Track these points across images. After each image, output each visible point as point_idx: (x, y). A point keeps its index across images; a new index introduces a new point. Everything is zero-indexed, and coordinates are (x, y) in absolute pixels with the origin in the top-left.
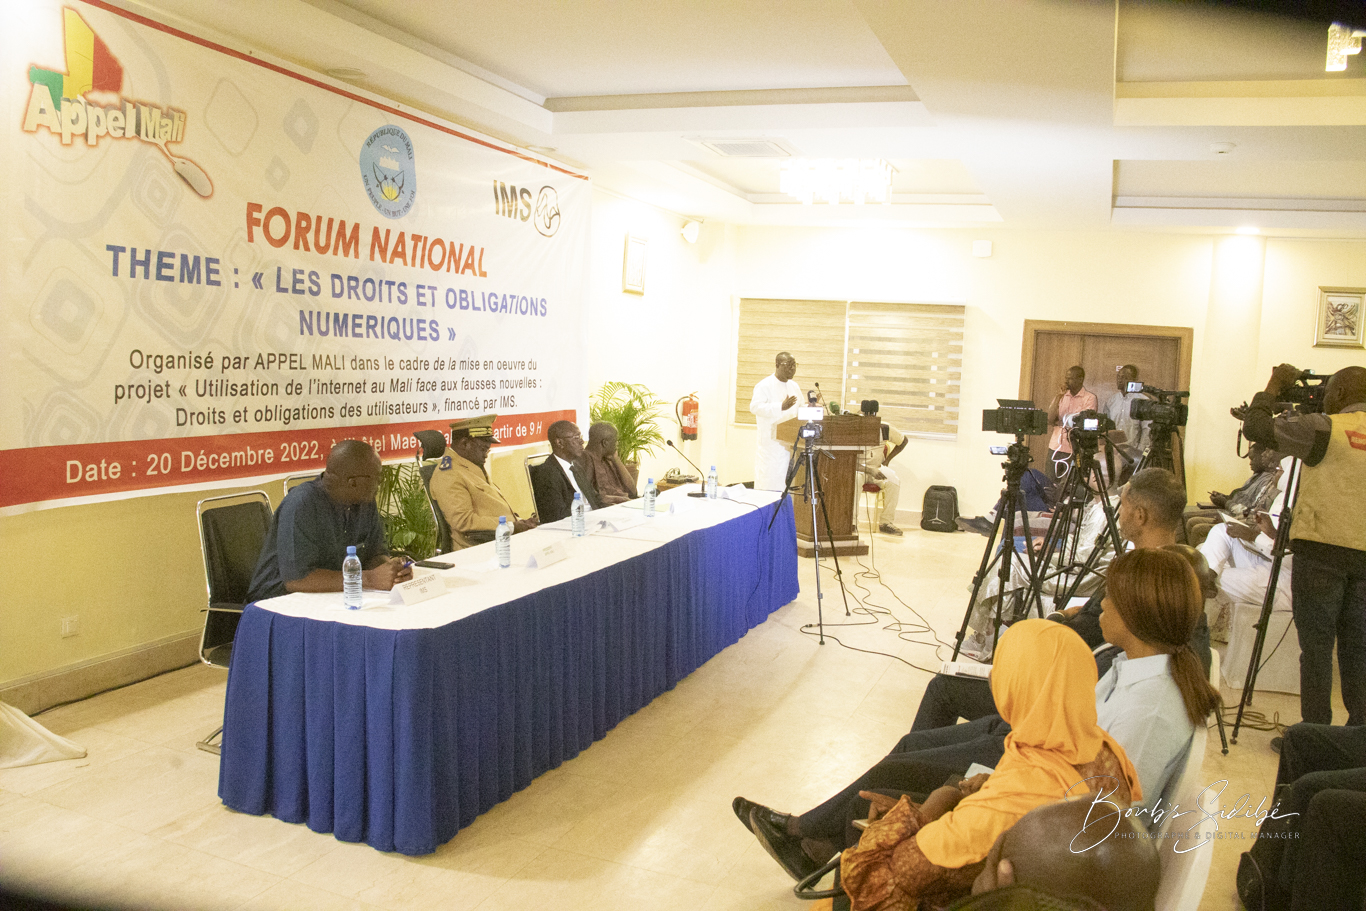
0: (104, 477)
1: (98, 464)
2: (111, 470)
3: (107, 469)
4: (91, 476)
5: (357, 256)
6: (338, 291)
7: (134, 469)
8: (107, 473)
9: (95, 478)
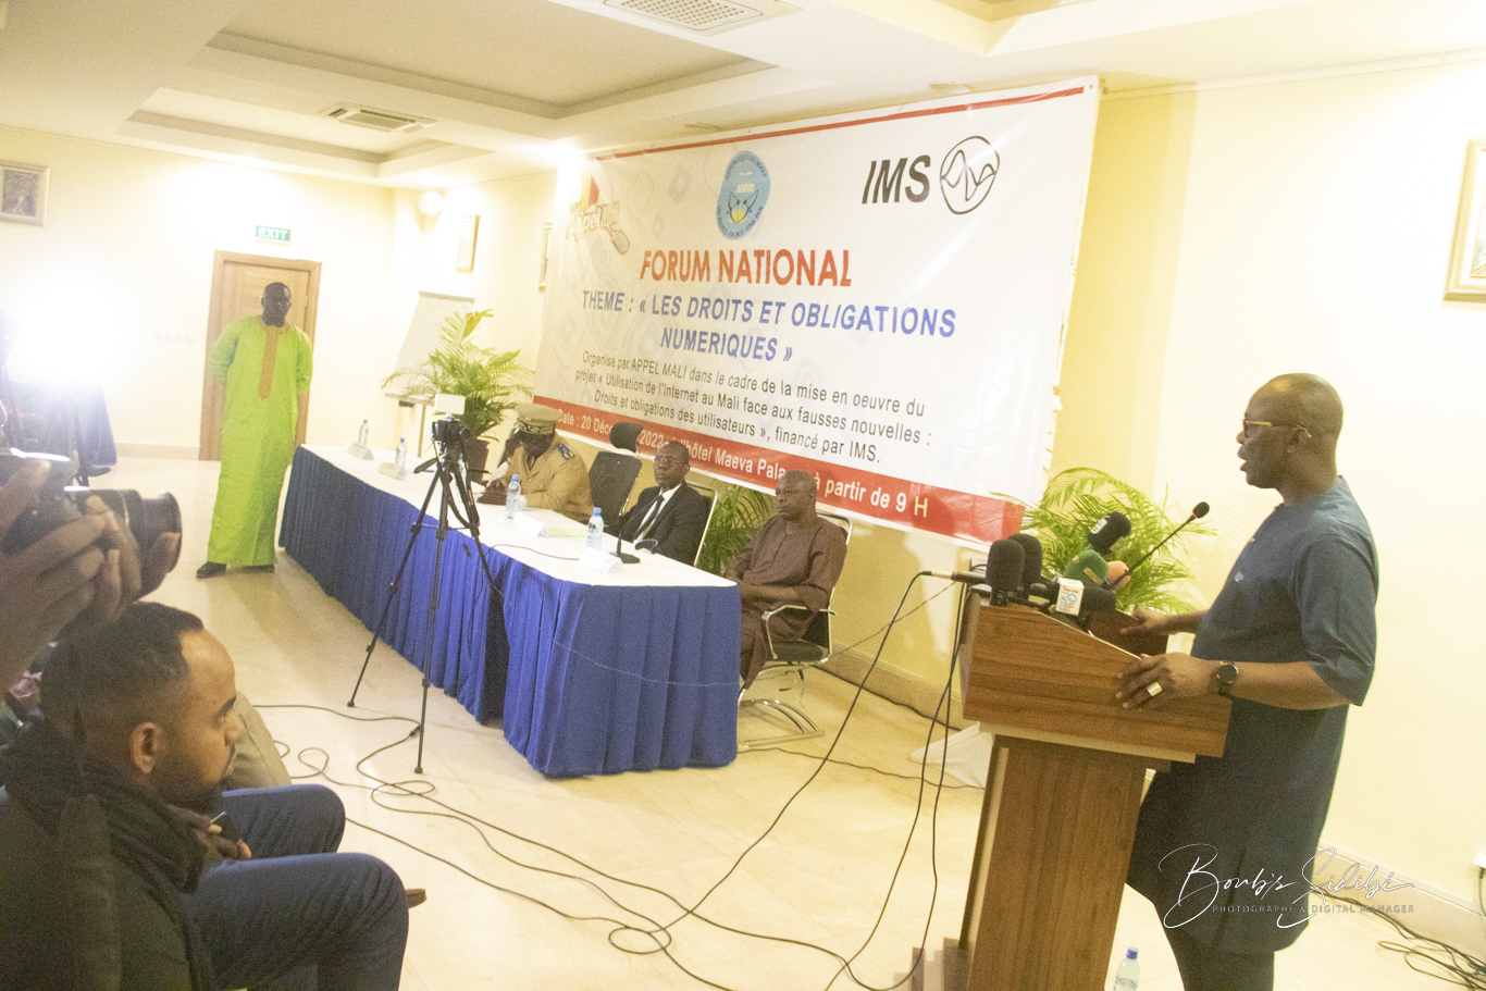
0: (568, 422)
2: (571, 419)
5: (708, 279)
6: (692, 312)
7: (577, 422)
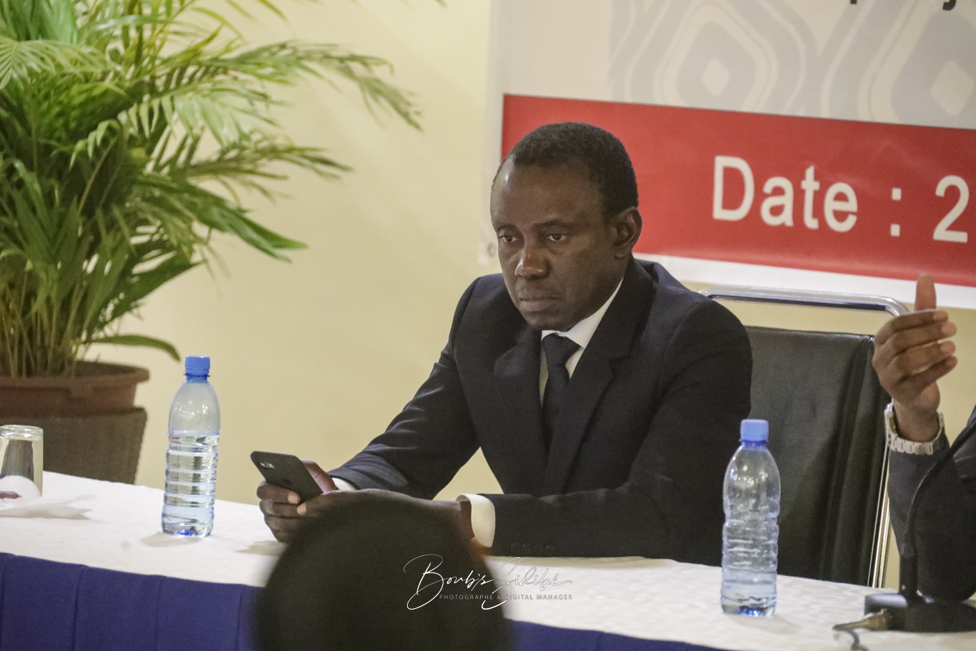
0: (811, 223)
1: (797, 180)
2: (830, 205)
3: (819, 197)
4: (776, 211)
7: (896, 212)
8: (818, 211)
9: (786, 218)
